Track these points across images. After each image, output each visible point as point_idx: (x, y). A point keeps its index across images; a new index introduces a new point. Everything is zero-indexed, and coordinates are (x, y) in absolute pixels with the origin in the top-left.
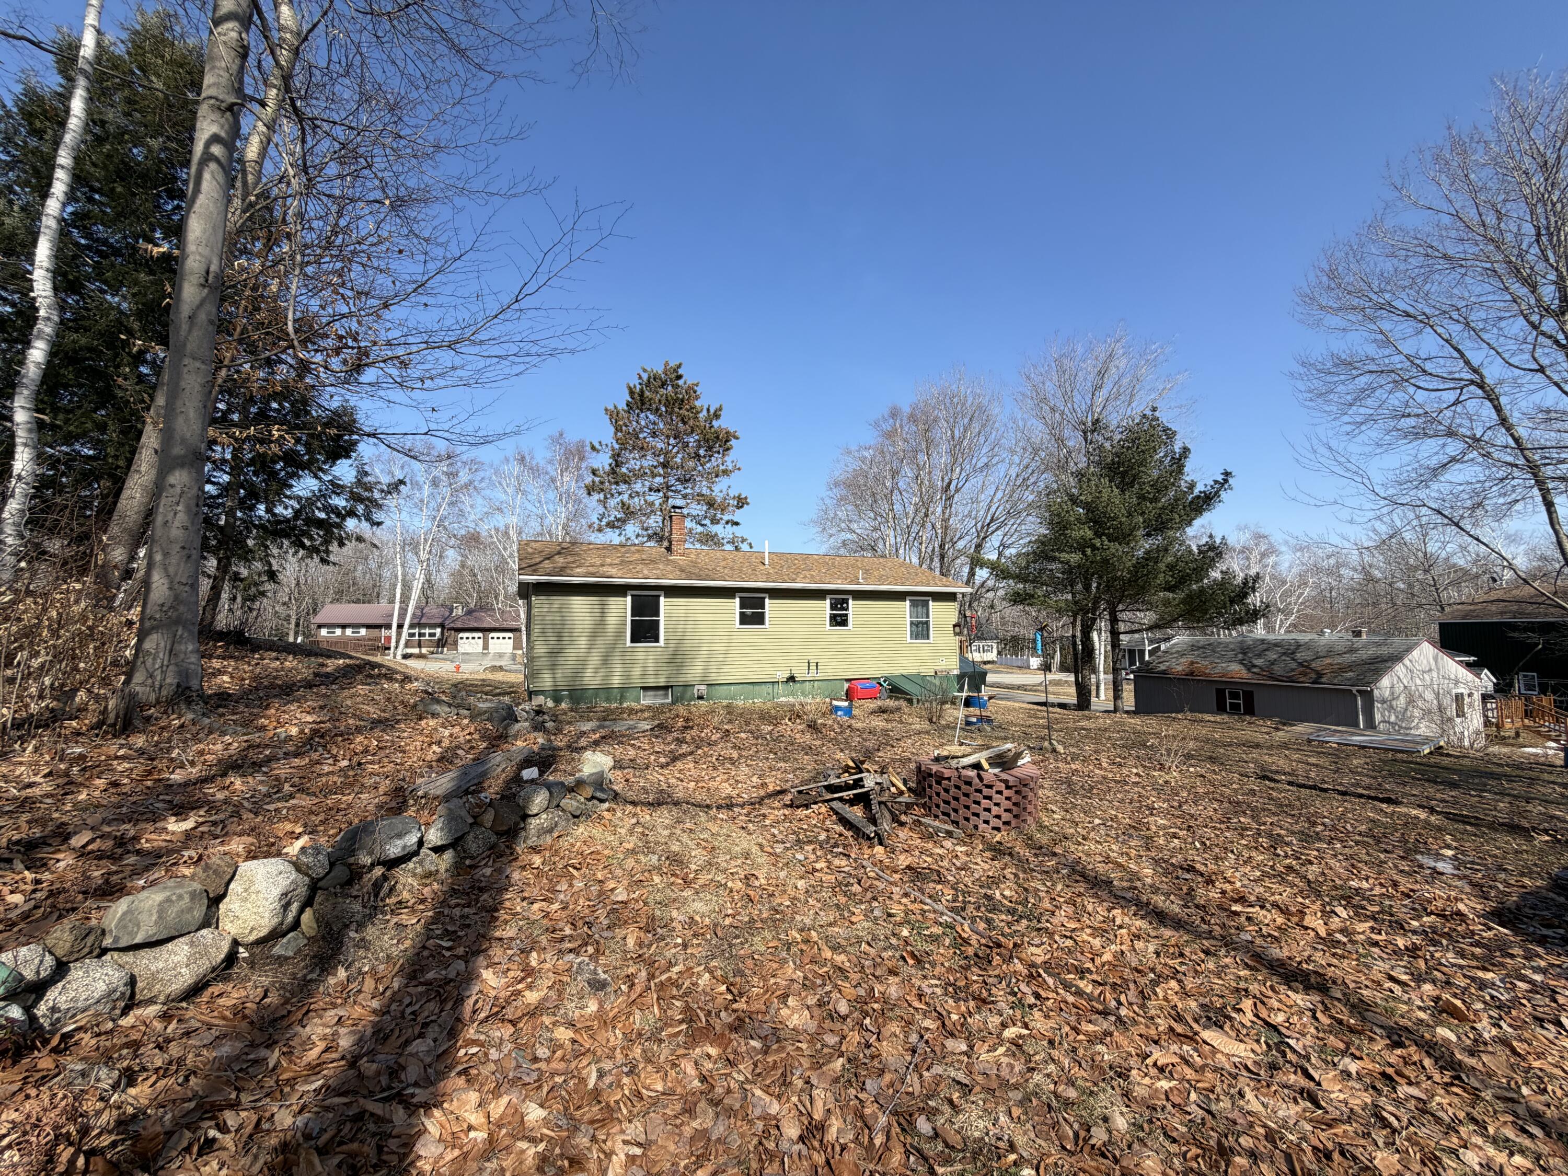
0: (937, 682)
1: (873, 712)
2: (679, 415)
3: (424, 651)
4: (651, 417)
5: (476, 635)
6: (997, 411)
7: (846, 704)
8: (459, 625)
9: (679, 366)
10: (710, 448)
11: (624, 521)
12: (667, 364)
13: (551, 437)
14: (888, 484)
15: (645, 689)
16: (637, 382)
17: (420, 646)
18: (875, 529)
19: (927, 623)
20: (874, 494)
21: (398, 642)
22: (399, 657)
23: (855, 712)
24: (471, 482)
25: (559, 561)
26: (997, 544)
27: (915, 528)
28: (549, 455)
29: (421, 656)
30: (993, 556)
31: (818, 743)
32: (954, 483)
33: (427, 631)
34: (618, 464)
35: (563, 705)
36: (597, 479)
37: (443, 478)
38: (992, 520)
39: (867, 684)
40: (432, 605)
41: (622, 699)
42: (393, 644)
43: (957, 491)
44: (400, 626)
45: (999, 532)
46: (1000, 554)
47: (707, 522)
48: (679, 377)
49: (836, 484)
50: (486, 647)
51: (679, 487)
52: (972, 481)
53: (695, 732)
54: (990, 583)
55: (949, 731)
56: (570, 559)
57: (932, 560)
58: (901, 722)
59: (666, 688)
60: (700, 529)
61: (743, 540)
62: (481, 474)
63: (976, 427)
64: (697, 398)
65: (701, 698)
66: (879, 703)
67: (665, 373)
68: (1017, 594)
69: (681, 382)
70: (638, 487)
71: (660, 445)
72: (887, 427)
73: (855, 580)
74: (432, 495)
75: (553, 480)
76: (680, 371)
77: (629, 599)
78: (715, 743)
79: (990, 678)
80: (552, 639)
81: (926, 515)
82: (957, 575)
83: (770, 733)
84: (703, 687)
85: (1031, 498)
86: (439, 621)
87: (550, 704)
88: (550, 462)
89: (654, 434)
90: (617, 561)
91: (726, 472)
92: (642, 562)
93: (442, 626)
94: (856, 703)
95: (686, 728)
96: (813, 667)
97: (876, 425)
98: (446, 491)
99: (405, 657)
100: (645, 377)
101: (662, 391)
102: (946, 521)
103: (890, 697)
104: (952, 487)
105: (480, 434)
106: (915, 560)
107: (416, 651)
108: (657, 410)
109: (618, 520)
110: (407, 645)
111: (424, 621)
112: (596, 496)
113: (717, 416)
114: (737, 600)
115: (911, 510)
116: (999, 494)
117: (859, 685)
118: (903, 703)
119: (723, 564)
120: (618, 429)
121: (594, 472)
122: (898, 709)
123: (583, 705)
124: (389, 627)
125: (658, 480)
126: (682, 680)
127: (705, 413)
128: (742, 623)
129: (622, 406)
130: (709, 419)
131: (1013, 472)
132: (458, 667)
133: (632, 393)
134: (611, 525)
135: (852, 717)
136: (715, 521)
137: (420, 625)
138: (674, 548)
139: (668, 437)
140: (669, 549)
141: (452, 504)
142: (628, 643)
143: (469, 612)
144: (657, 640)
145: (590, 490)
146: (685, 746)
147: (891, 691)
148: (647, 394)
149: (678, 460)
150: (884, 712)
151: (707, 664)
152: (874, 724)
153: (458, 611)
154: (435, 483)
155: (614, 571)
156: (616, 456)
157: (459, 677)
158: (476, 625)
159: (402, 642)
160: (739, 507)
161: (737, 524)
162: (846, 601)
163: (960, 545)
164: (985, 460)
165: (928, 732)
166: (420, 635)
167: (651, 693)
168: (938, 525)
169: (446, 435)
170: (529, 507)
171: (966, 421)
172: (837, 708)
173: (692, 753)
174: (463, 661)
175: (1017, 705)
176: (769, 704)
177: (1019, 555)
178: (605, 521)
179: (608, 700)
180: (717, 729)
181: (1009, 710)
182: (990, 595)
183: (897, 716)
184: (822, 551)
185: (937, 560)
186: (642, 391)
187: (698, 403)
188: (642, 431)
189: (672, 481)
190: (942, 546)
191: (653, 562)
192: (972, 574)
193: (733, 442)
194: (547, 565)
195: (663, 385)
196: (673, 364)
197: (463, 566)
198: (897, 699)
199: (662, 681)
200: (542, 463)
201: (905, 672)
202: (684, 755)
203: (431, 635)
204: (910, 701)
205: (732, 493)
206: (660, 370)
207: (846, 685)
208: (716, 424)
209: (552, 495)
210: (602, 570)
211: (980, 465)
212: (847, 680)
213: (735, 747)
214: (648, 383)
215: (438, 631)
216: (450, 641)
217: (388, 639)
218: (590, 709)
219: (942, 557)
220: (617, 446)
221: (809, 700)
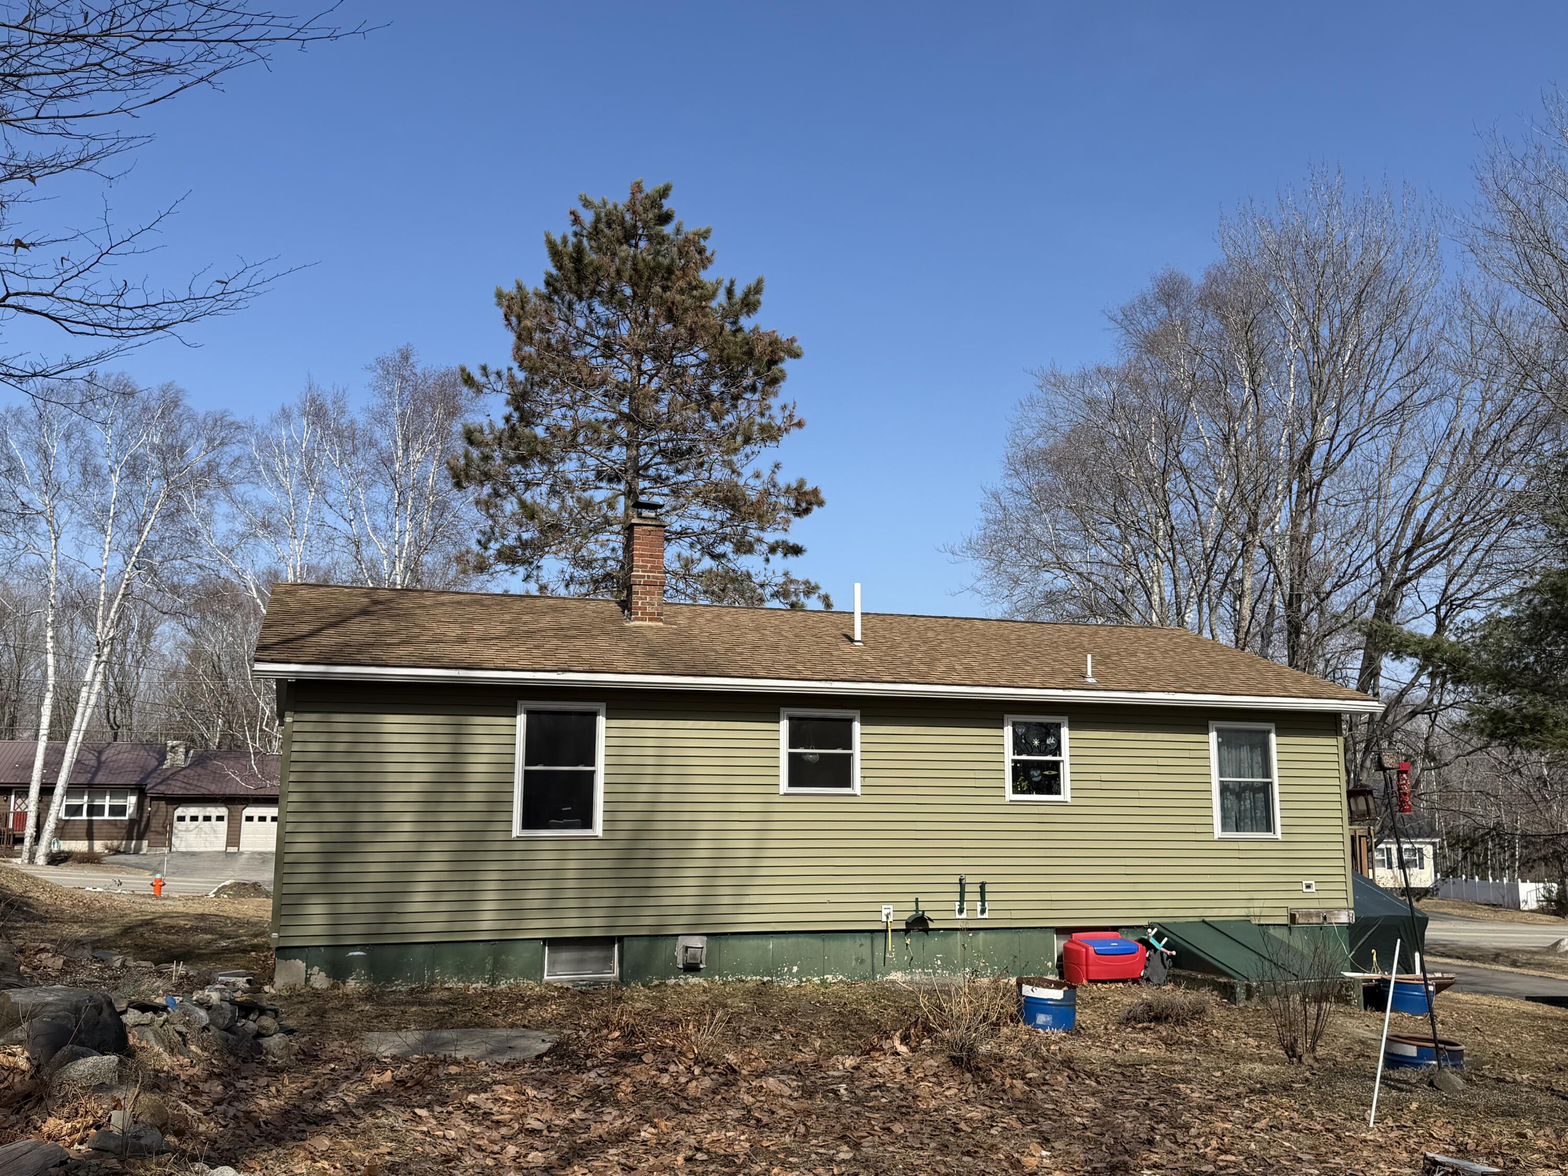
0: (1298, 941)
1: (1130, 1020)
2: (661, 302)
3: (98, 846)
4: (599, 309)
5: (213, 811)
6: (1422, 279)
7: (1058, 994)
8: (176, 789)
9: (664, 192)
10: (733, 378)
11: (537, 548)
12: (638, 187)
13: (381, 362)
14: (1155, 457)
15: (555, 943)
16: (569, 230)
17: (90, 837)
18: (1126, 565)
19: (1266, 789)
20: (1119, 479)
21: (39, 827)
22: (41, 860)
23: (1084, 1016)
24: (212, 468)
25: (360, 629)
26: (1433, 600)
27: (1223, 562)
28: (376, 402)
29: (90, 859)
30: (1426, 627)
31: (976, 1113)
32: (1321, 450)
33: (107, 802)
34: (527, 418)
35: (352, 985)
36: (475, 453)
37: (153, 458)
38: (1418, 540)
39: (1114, 943)
40: (123, 742)
41: (498, 970)
42: (30, 830)
43: (1328, 470)
44: (47, 791)
45: (1440, 569)
46: (1441, 626)
47: (726, 548)
48: (665, 218)
49: (1028, 461)
50: (233, 838)
51: (666, 470)
52: (1365, 447)
53: (642, 1073)
54: (1419, 695)
55: (1345, 1086)
56: (388, 625)
57: (1266, 639)
58: (1206, 1046)
59: (606, 942)
60: (707, 563)
61: (810, 590)
62: (235, 450)
63: (1370, 318)
64: (705, 263)
65: (692, 968)
66: (1146, 994)
67: (632, 208)
68: (1498, 717)
69: (668, 230)
70: (570, 467)
71: (622, 375)
72: (1148, 323)
73: (1077, 679)
74: (126, 498)
75: (387, 461)
76: (667, 205)
77: (521, 720)
78: (695, 1105)
79: (1434, 932)
80: (332, 815)
81: (1252, 529)
82: (1333, 674)
83: (851, 1077)
84: (698, 942)
85: (1519, 483)
86: (134, 779)
87: (320, 980)
88: (380, 418)
89: (608, 349)
90: (499, 630)
91: (770, 434)
92: (560, 632)
93: (140, 790)
94: (1086, 991)
95: (623, 1057)
96: (972, 896)
97: (1126, 319)
98: (157, 487)
99: (55, 859)
100: (588, 217)
101: (624, 250)
102: (1299, 541)
103: (1175, 980)
104: (1318, 457)
105: (130, 299)
106: (1226, 637)
107: (81, 846)
108: (613, 292)
109: (524, 545)
110: (62, 831)
111: (100, 779)
112: (472, 491)
113: (749, 304)
114: (784, 726)
115: (1213, 520)
116: (1436, 477)
117: (1092, 945)
118: (1209, 997)
119: (752, 637)
120: (524, 337)
121: (470, 437)
122: (1198, 1012)
123: (400, 986)
124: (23, 791)
125: (618, 453)
126: (646, 921)
127: (721, 298)
128: (795, 780)
129: (535, 284)
130: (732, 314)
131: (1469, 420)
132: (158, 886)
133: (555, 253)
134: (509, 557)
135: (1074, 1030)
136: (743, 547)
137: (95, 789)
138: (638, 601)
139: (638, 354)
140: (626, 605)
141: (170, 517)
142: (517, 830)
143: (200, 761)
144: (588, 823)
145: (460, 479)
146: (610, 1114)
147: (1176, 962)
148: (591, 256)
149: (662, 408)
150: (1159, 1018)
151: (710, 882)
152: (1135, 1052)
153: (178, 758)
154: (134, 470)
155: (488, 653)
156: (519, 399)
157: (154, 907)
158: (214, 789)
159: (50, 825)
160: (801, 512)
161: (796, 550)
162: (1053, 730)
163: (1338, 602)
164: (1395, 396)
165: (1286, 1088)
166: (93, 810)
167: (565, 955)
168: (1281, 555)
169: (55, 308)
170: (331, 518)
171: (1348, 303)
172: (1030, 1008)
173: (624, 1136)
174: (178, 871)
175: (1510, 1005)
176: (862, 988)
177: (1494, 623)
178: (494, 546)
179: (464, 971)
180: (704, 1062)
181: (1486, 1019)
182: (1422, 723)
183: (1193, 1032)
184: (997, 610)
185: (1279, 639)
186: (579, 249)
187: (707, 276)
188: (580, 342)
189: (646, 455)
190: (1293, 601)
191: (584, 631)
192: (1370, 673)
193: (788, 365)
194: (329, 638)
195: (629, 236)
196: (649, 188)
197: (196, 655)
198: (1193, 984)
199: (596, 926)
200: (362, 420)
201: (1212, 914)
202: (605, 1142)
203: (115, 810)
204: (1228, 992)
205: (785, 479)
206: (619, 198)
207: (1058, 944)
208: (747, 323)
209: (381, 493)
210: (462, 652)
211: (1385, 405)
212: (1060, 931)
213: (746, 1118)
214: (595, 233)
215: (132, 800)
216: (154, 824)
217: (21, 818)
218: (417, 997)
219: (1294, 629)
220: (520, 376)
221: (960, 979)
